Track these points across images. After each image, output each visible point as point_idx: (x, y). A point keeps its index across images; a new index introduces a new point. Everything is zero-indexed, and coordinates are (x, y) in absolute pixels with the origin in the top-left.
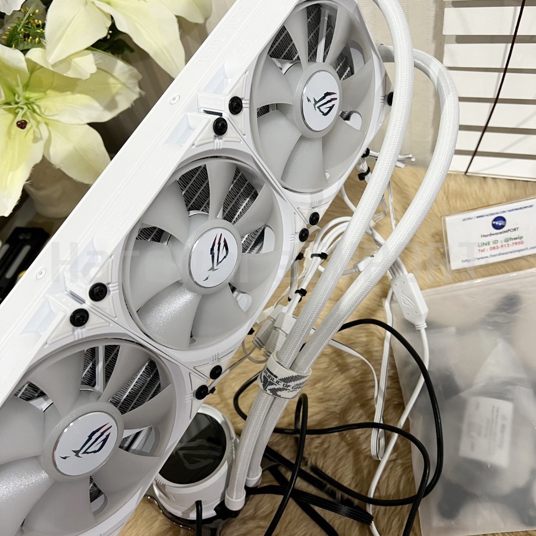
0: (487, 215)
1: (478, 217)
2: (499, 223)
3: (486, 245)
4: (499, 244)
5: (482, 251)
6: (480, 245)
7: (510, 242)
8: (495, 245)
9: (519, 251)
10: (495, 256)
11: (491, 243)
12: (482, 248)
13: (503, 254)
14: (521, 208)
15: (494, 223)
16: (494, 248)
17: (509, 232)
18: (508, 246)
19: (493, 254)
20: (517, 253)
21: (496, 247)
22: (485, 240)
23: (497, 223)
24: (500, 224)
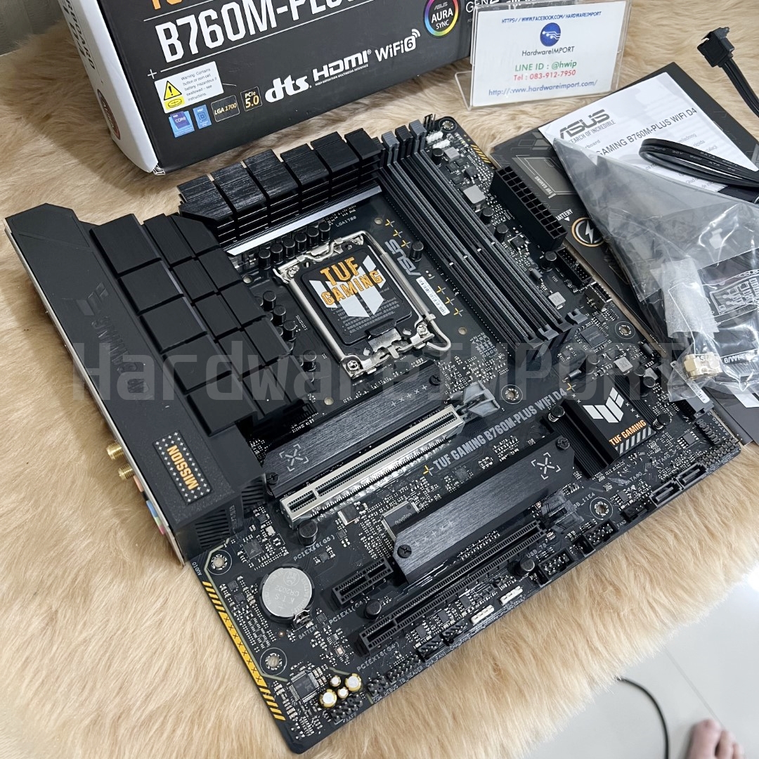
0: (537, 19)
1: (523, 19)
2: (550, 34)
3: (526, 69)
4: (544, 71)
5: (519, 77)
6: (518, 69)
7: (559, 70)
8: (538, 72)
9: (568, 86)
10: (535, 89)
11: (534, 66)
12: (519, 74)
13: (547, 88)
14: (584, 15)
15: (544, 33)
16: (536, 75)
17: (561, 51)
18: (555, 77)
19: (532, 87)
20: (565, 89)
21: (539, 76)
22: (527, 60)
23: (548, 35)
24: (552, 37)
